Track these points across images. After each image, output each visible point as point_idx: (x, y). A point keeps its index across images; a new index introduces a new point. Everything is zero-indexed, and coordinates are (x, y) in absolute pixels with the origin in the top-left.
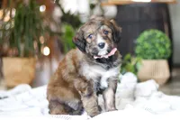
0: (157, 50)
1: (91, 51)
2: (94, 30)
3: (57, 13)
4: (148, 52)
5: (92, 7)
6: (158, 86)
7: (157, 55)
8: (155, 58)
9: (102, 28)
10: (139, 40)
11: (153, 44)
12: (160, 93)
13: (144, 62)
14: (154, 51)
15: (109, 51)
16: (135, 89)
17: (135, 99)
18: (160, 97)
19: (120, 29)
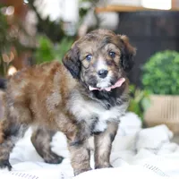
0: (174, 82)
1: (86, 79)
2: (95, 49)
3: (31, 18)
4: (161, 83)
5: (83, 12)
6: (171, 134)
7: (174, 88)
8: (170, 93)
9: (106, 47)
10: (149, 66)
11: (169, 73)
12: (173, 145)
13: (154, 98)
14: (169, 82)
15: (113, 83)
16: (137, 137)
17: (136, 151)
18: (174, 151)
19: (134, 50)
